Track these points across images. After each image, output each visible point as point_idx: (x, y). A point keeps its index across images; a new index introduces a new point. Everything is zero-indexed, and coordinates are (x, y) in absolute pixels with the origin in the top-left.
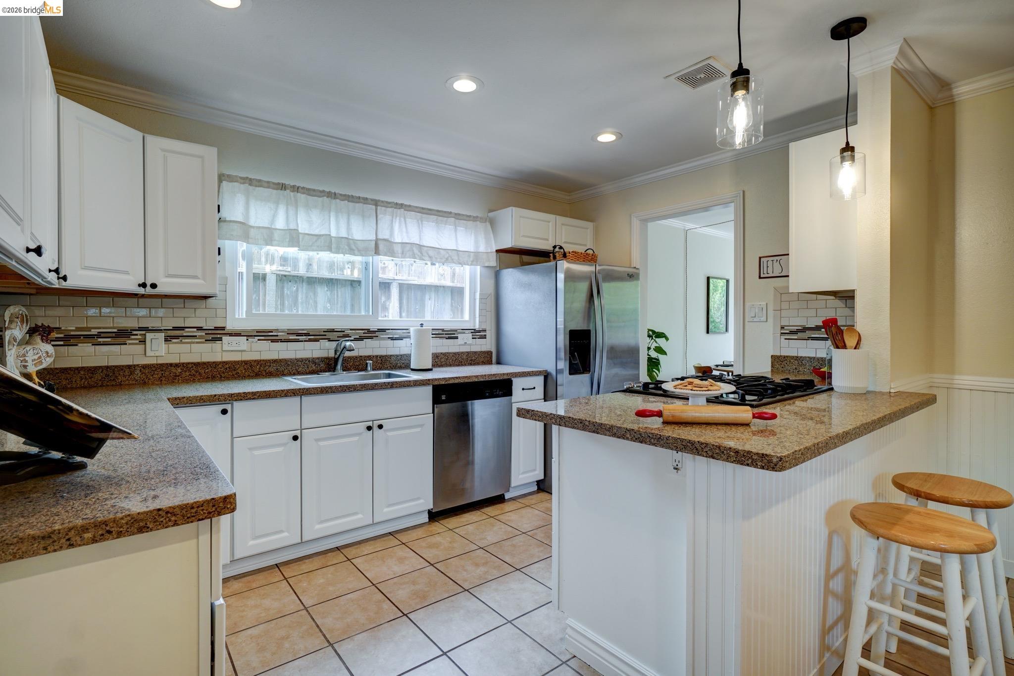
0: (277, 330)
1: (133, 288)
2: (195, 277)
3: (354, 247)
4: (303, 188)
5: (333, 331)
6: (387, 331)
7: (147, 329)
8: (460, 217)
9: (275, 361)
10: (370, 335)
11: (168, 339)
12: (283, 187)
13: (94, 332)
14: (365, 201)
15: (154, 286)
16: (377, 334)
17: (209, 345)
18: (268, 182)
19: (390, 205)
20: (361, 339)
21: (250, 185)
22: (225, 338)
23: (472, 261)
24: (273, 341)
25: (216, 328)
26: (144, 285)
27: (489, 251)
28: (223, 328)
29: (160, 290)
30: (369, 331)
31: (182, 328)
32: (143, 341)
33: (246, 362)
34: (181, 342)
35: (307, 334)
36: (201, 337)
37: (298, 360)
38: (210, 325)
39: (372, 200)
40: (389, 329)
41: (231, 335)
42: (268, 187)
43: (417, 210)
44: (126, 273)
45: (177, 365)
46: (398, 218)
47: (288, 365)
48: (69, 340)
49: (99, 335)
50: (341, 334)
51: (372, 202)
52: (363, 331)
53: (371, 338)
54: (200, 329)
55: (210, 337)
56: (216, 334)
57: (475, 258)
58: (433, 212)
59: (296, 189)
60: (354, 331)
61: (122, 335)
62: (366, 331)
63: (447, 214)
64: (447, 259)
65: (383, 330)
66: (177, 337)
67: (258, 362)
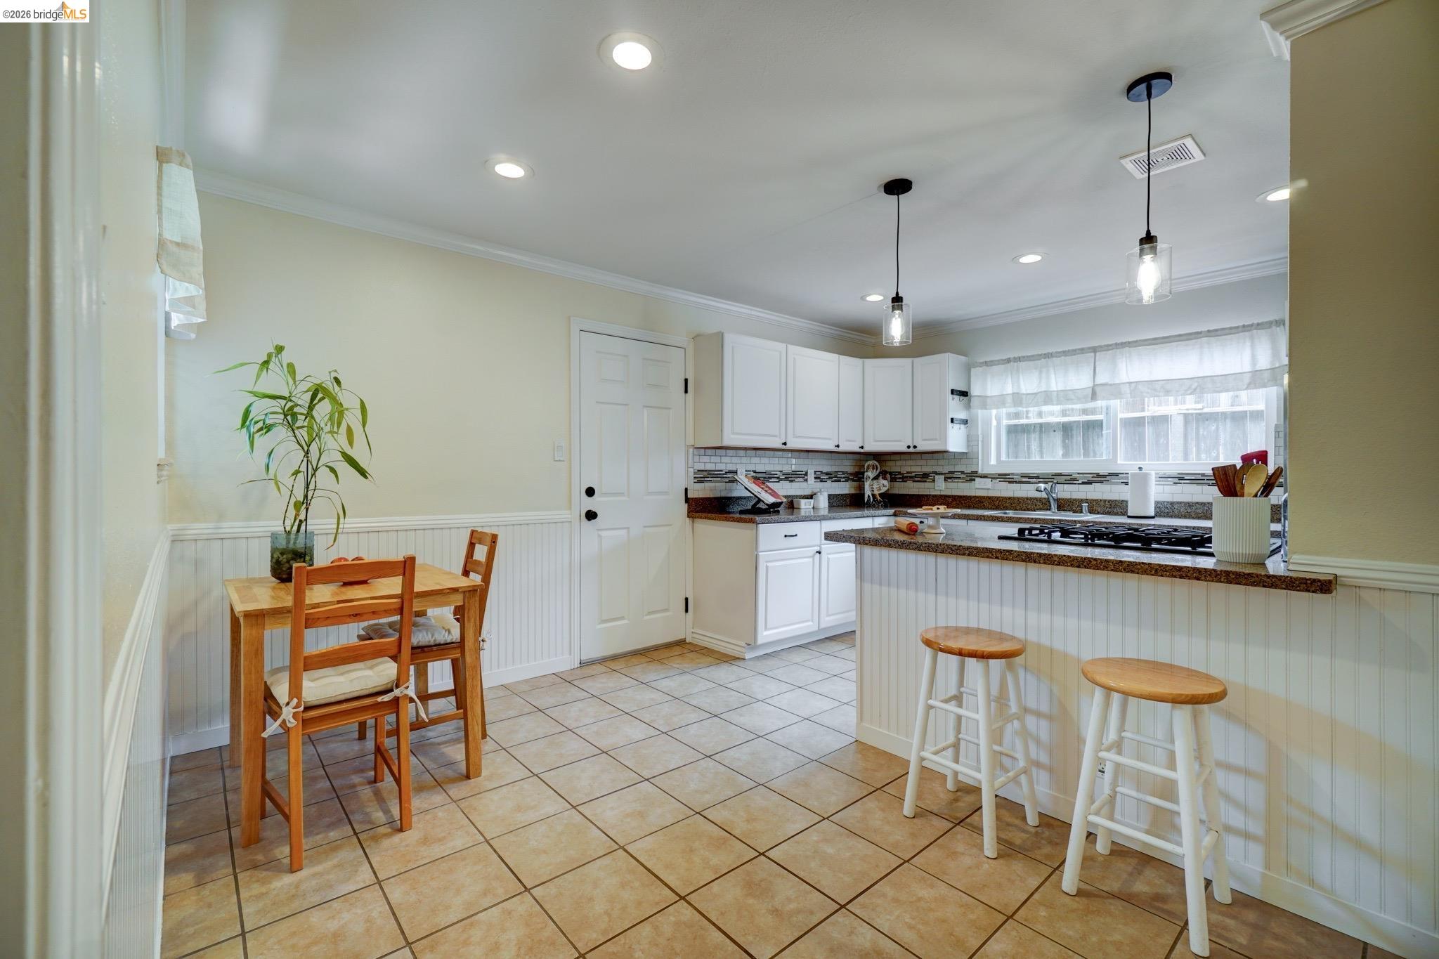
0: (1013, 474)
1: (905, 449)
2: (936, 440)
3: (1073, 397)
4: (1024, 357)
5: (1060, 475)
6: (1120, 475)
7: (936, 473)
8: (1219, 333)
9: (1010, 498)
10: (1099, 479)
11: (946, 480)
12: (1009, 361)
13: (913, 474)
14: (1082, 351)
15: (915, 447)
16: (1108, 478)
17: (967, 484)
18: (998, 360)
19: (1110, 348)
20: (1089, 483)
21: (987, 366)
22: (977, 479)
23: (1249, 384)
24: (1010, 482)
25: (973, 472)
26: (909, 447)
27: (1277, 365)
28: (976, 472)
29: (920, 449)
30: (1098, 475)
31: (953, 472)
32: (934, 480)
33: (989, 498)
34: (952, 482)
35: (1037, 478)
36: (963, 478)
37: (1027, 499)
38: (968, 470)
39: (1089, 348)
40: (1123, 474)
41: (981, 477)
42: (998, 364)
43: (1146, 343)
44: (900, 441)
45: (949, 496)
46: (1124, 359)
47: (1020, 502)
48: (905, 478)
49: (915, 476)
50: (1069, 478)
51: (1091, 350)
52: (1092, 475)
53: (1101, 482)
54: (963, 472)
55: (968, 478)
56: (972, 476)
57: (1256, 379)
58: (1172, 339)
59: (1019, 359)
60: (1081, 475)
61: (925, 477)
62: (1095, 475)
63: (1197, 335)
64: (1195, 390)
65: (1117, 475)
66: (950, 478)
67: (997, 498)
